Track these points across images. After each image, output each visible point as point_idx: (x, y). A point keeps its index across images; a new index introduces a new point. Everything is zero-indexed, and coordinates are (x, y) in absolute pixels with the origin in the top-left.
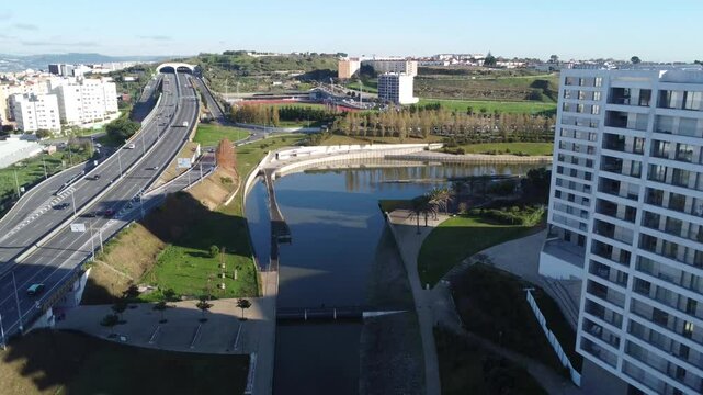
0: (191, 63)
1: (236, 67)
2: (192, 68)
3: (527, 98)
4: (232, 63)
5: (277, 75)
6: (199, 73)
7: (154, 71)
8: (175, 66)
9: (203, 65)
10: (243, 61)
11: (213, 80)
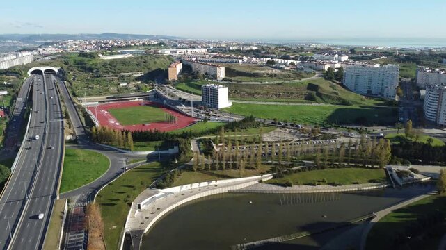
0: (55, 66)
1: (91, 70)
2: (56, 70)
3: (306, 99)
4: (88, 66)
5: (123, 76)
6: (62, 75)
7: (26, 74)
8: (43, 69)
9: (65, 67)
10: (96, 65)
11: (73, 83)
